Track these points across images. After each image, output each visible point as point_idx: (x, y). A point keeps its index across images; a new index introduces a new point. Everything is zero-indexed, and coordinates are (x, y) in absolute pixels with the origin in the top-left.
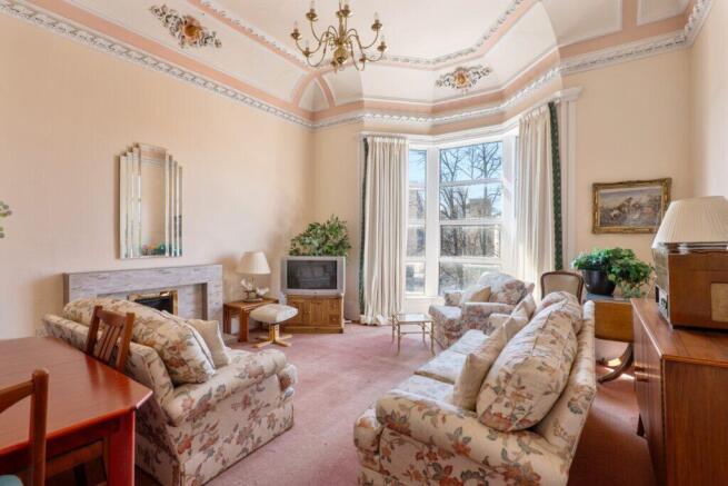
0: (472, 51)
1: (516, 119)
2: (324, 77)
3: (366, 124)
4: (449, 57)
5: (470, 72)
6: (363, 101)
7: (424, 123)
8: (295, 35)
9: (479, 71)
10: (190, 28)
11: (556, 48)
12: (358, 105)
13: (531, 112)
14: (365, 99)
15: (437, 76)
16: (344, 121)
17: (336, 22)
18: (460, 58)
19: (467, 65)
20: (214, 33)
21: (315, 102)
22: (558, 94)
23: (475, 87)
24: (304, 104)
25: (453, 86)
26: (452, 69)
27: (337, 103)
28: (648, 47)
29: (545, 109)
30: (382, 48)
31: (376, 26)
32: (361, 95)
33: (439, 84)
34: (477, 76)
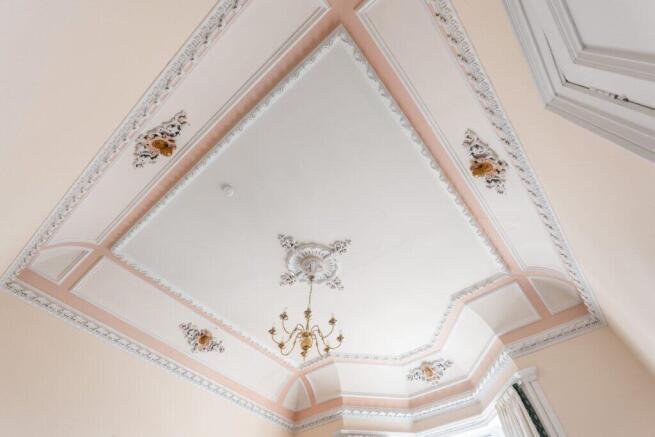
0: (429, 346)
1: (492, 406)
2: (307, 376)
3: (345, 422)
4: (411, 354)
5: (434, 365)
6: (341, 398)
7: (404, 419)
8: (272, 331)
9: (442, 363)
10: (204, 338)
11: (496, 337)
12: (337, 402)
13: (502, 397)
14: (343, 395)
15: (406, 370)
16: (323, 419)
17: (304, 321)
18: (421, 354)
19: (430, 359)
20: (221, 342)
21: (298, 402)
22: (517, 375)
23: (443, 379)
24: (288, 404)
25: (424, 379)
26: (417, 364)
27: (318, 402)
28: (571, 328)
29: (512, 391)
30: (340, 338)
31: (332, 322)
32: (339, 391)
33: (410, 377)
34: (442, 368)
